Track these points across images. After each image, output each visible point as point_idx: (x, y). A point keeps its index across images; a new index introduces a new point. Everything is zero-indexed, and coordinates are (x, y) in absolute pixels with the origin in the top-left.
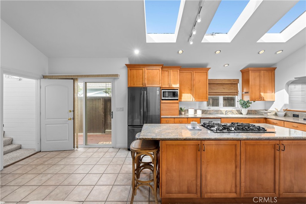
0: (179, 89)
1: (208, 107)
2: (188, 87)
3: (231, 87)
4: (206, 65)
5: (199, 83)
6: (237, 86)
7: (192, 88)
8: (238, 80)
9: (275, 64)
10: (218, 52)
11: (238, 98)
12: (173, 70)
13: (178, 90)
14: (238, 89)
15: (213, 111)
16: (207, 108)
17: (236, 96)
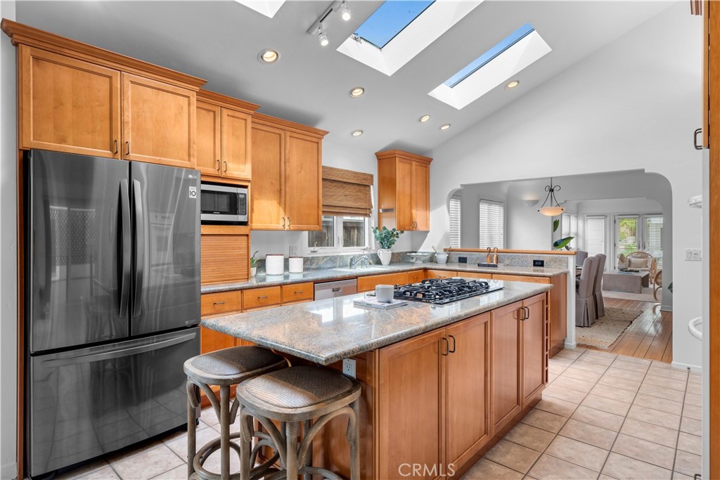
0: (249, 184)
1: (312, 249)
2: (272, 183)
3: (359, 194)
4: (317, 120)
5: (300, 172)
6: (369, 191)
7: (283, 187)
8: (372, 176)
9: (430, 151)
10: (357, 92)
11: (370, 223)
12: (231, 113)
13: (246, 187)
14: (370, 200)
15: (325, 259)
16: (309, 252)
17: (367, 219)
